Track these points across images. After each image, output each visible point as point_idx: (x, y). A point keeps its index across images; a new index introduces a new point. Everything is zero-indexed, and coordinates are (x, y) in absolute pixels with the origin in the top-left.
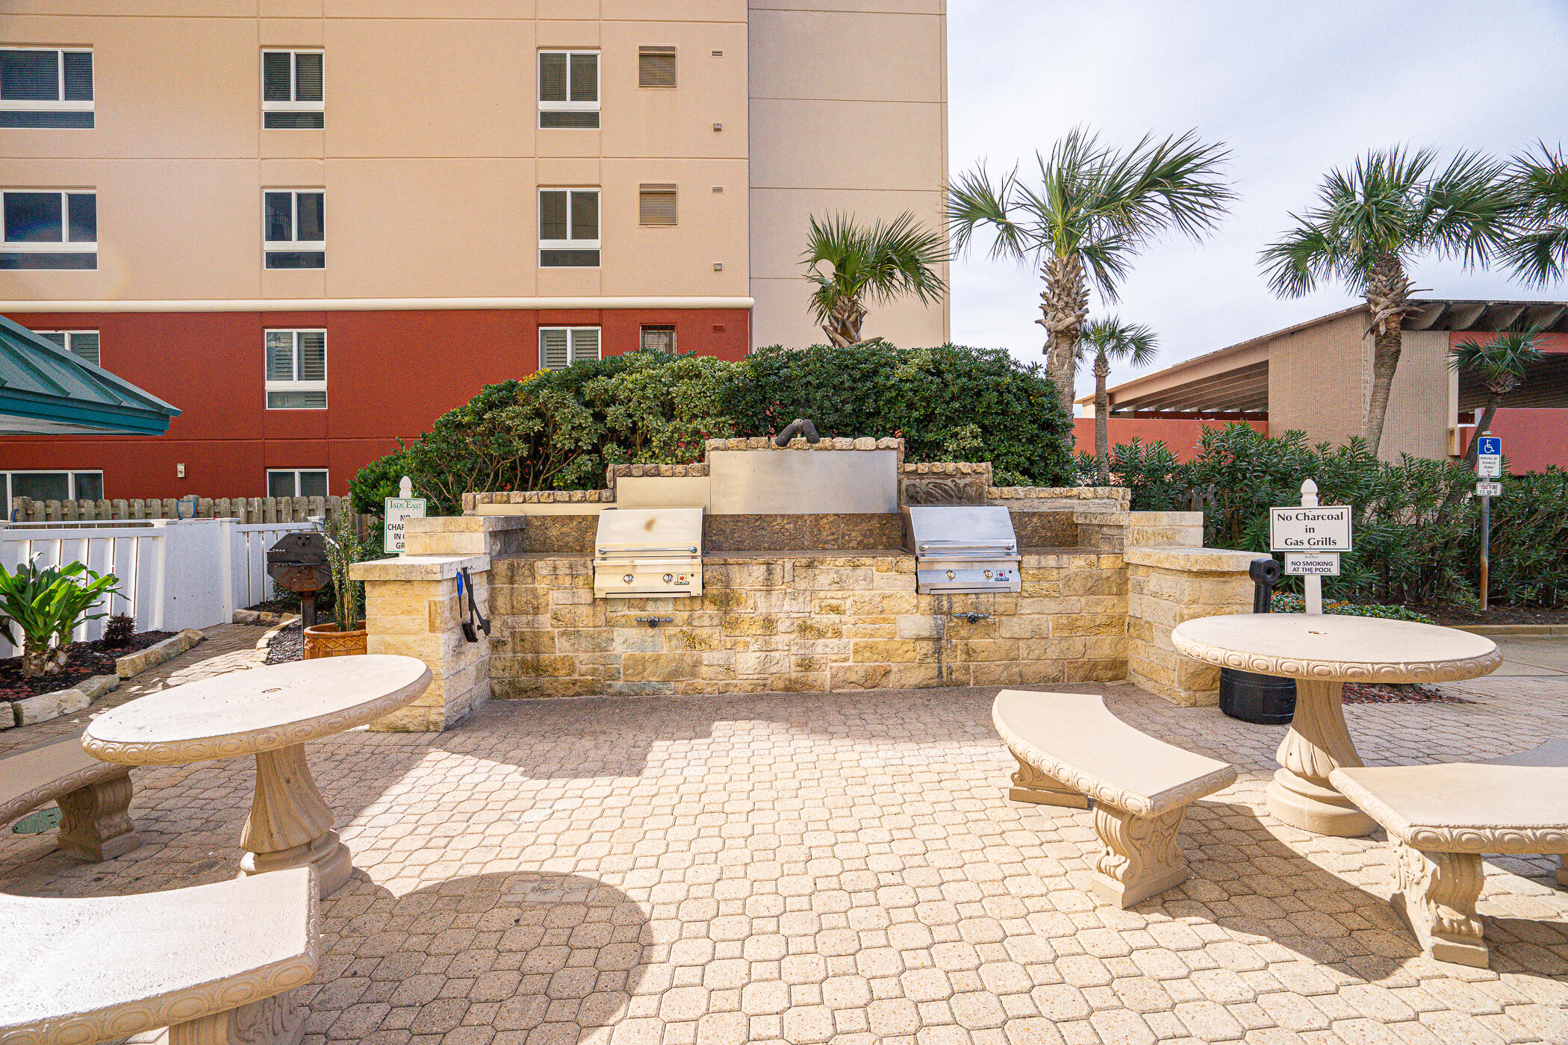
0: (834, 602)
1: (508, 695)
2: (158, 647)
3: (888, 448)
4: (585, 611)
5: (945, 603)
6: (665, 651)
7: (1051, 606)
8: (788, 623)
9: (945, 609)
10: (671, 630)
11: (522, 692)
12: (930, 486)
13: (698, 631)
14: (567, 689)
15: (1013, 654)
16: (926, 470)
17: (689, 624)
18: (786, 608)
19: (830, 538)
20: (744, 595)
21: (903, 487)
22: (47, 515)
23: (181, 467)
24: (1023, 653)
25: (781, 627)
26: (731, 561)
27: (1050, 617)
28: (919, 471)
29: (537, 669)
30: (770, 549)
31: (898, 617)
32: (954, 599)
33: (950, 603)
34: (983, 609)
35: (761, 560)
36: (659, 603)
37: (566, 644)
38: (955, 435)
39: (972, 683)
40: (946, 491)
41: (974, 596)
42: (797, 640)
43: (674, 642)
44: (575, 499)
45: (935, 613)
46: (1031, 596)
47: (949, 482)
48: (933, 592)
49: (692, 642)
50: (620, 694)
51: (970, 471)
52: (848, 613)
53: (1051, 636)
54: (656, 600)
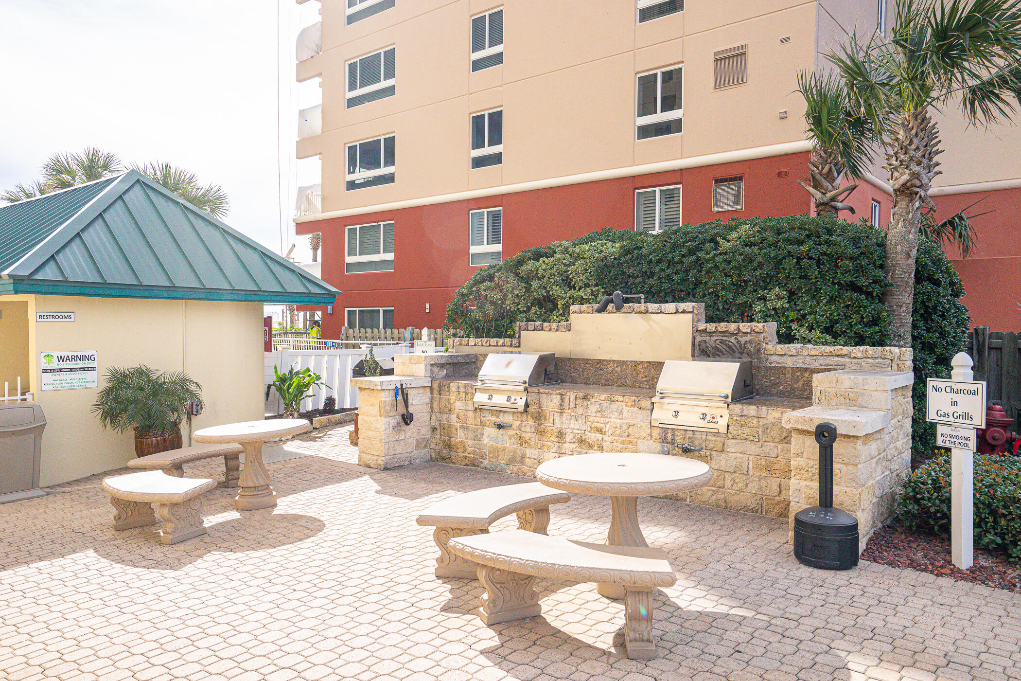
0: (599, 425)
1: (437, 460)
2: (338, 416)
3: (684, 312)
4: (471, 414)
5: (669, 435)
6: (508, 445)
7: (753, 448)
8: (571, 437)
9: (669, 439)
10: (511, 432)
11: (443, 459)
12: (718, 342)
13: (524, 435)
14: (462, 461)
15: (720, 483)
16: (714, 329)
17: (520, 429)
18: (572, 426)
19: (644, 379)
20: (548, 414)
21: (697, 343)
22: (360, 337)
23: (427, 306)
24: (728, 483)
25: (568, 438)
26: (541, 391)
27: (751, 458)
28: (708, 330)
29: (449, 446)
30: (605, 385)
31: (639, 441)
32: (676, 433)
33: (673, 435)
34: (697, 443)
35: (558, 392)
36: (506, 414)
37: (463, 434)
38: (764, 299)
39: (688, 500)
40: (730, 347)
41: (691, 432)
42: (577, 449)
43: (513, 440)
44: (499, 344)
45: (663, 442)
46: (734, 438)
47: (732, 339)
48: (661, 426)
49: (522, 441)
50: (486, 468)
51: (749, 330)
52: (607, 434)
53: (751, 472)
54: (505, 412)
